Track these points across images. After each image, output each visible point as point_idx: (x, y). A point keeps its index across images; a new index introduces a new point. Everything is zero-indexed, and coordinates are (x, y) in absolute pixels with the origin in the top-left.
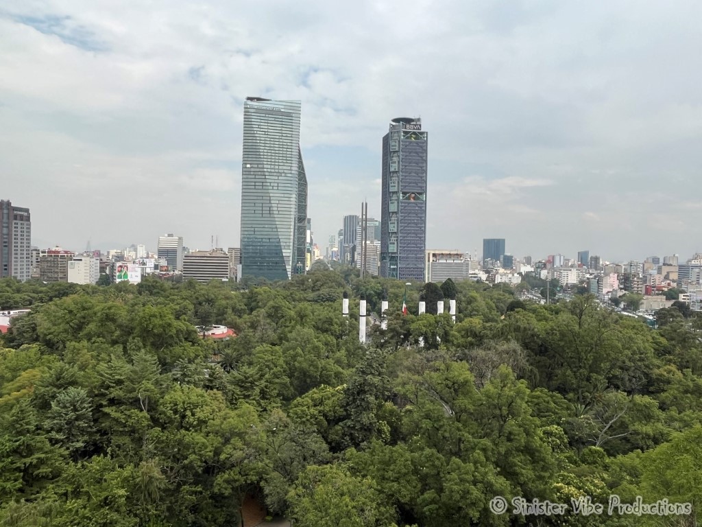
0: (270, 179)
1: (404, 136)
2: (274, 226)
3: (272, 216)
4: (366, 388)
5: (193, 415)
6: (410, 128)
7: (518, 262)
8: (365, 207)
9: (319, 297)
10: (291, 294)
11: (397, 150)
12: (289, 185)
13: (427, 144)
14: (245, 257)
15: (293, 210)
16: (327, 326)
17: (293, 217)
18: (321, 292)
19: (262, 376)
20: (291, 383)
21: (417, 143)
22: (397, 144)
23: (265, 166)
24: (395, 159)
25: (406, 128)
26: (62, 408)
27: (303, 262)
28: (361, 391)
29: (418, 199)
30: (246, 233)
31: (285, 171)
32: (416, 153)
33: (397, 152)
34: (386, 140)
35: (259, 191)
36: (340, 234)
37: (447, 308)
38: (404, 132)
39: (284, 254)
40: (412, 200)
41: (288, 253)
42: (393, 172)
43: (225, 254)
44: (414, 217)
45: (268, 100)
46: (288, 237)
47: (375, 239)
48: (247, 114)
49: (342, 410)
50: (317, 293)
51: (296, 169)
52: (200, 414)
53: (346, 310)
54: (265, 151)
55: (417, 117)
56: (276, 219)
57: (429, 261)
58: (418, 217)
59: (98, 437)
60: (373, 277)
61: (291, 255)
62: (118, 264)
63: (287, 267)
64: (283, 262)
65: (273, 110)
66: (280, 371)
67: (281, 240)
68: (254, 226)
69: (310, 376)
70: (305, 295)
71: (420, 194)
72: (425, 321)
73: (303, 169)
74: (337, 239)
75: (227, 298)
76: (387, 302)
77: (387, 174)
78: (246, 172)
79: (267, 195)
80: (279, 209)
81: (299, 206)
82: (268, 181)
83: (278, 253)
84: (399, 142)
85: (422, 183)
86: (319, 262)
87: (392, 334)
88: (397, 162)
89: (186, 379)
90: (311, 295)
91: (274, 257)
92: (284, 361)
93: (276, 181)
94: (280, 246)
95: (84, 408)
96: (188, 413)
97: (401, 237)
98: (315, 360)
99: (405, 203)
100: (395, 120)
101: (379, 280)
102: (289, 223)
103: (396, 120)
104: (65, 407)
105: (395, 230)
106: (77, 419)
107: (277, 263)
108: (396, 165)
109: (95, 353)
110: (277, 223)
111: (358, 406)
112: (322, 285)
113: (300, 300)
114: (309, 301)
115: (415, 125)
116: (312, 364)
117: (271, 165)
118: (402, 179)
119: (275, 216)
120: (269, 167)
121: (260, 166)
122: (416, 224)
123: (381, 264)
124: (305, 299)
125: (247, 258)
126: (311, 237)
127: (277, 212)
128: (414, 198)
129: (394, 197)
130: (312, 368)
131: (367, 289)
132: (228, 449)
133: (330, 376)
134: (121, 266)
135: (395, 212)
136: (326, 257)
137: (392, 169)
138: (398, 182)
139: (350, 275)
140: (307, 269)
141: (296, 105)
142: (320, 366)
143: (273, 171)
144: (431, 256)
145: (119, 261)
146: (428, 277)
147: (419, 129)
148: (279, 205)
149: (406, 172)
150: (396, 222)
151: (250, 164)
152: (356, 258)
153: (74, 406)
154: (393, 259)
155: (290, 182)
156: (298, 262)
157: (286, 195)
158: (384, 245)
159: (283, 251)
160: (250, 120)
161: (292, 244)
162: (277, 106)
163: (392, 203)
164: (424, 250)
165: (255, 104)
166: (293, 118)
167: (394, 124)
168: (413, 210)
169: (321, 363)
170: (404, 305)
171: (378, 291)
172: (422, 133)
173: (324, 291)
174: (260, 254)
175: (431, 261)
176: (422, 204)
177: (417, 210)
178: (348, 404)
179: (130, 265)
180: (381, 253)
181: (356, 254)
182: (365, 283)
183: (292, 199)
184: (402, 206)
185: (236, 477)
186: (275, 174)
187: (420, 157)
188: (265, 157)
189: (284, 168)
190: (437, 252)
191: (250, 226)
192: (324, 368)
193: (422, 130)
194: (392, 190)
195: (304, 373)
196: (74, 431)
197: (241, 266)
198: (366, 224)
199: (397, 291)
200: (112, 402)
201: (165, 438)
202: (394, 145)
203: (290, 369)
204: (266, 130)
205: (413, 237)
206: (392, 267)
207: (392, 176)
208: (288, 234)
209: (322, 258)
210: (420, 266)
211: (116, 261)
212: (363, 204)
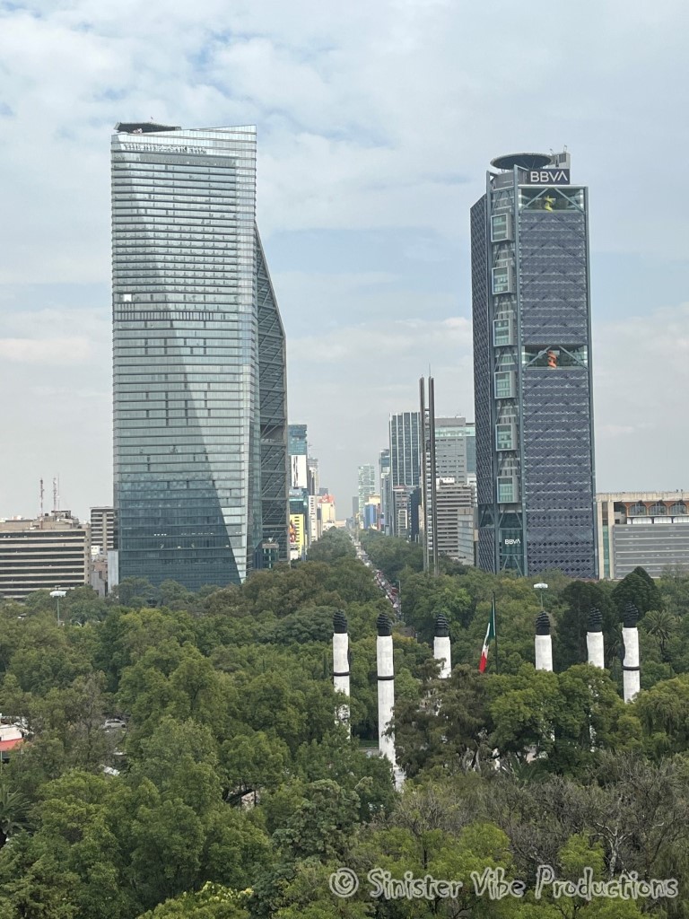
0: (183, 328)
1: (524, 201)
2: (199, 449)
3: (191, 422)
6: (539, 181)
8: (428, 389)
9: (290, 629)
10: (218, 624)
11: (508, 237)
12: (235, 343)
13: (586, 218)
14: (126, 532)
15: (246, 405)
16: (267, 712)
17: (245, 422)
18: (297, 616)
21: (560, 218)
22: (507, 223)
23: (171, 297)
24: (504, 262)
25: (528, 182)
27: (282, 536)
29: (570, 362)
30: (128, 469)
31: (222, 307)
32: (558, 243)
33: (508, 242)
34: (479, 215)
35: (158, 360)
37: (614, 650)
38: (525, 191)
39: (227, 520)
40: (553, 367)
41: (236, 515)
42: (500, 296)
43: (76, 524)
44: (560, 409)
45: (173, 129)
46: (236, 475)
48: (121, 165)
51: (250, 300)
54: (169, 258)
55: (558, 151)
56: (204, 431)
57: (605, 523)
60: (458, 571)
61: (245, 520)
63: (236, 552)
64: (226, 539)
65: (183, 154)
66: (93, 848)
67: (218, 484)
68: (147, 450)
69: (172, 860)
70: (257, 626)
71: (575, 348)
72: (530, 691)
73: (272, 300)
76: (447, 640)
77: (484, 303)
78: (122, 314)
79: (178, 369)
80: (210, 405)
81: (264, 394)
82: (178, 333)
83: (212, 517)
84: (513, 217)
85: (577, 320)
86: (329, 536)
88: (509, 271)
90: (271, 624)
91: (199, 529)
92: (108, 819)
93: (200, 334)
94: (217, 499)
97: (527, 462)
98: (185, 815)
99: (534, 374)
100: (499, 163)
102: (237, 440)
103: (501, 163)
105: (512, 446)
107: (208, 543)
108: (508, 277)
110: (205, 440)
112: (304, 597)
114: (265, 641)
115: (554, 172)
116: (179, 824)
117: (185, 292)
118: (525, 313)
119: (202, 422)
120: (180, 297)
121: (157, 297)
122: (566, 427)
123: (480, 535)
125: (132, 532)
126: (309, 473)
127: (205, 413)
128: (559, 361)
129: (507, 362)
130: (177, 836)
131: (433, 603)
133: (231, 858)
135: (511, 400)
136: (351, 521)
137: (498, 290)
138: (515, 321)
139: (400, 567)
140: (294, 556)
141: (242, 137)
143: (190, 307)
144: (611, 508)
146: (607, 566)
147: (563, 181)
148: (210, 395)
149: (533, 295)
150: (512, 425)
151: (133, 293)
154: (511, 521)
155: (234, 334)
156: (265, 537)
157: (226, 369)
158: (487, 485)
159: (225, 511)
160: (127, 181)
161: (245, 493)
162: (195, 143)
163: (503, 376)
164: (593, 494)
165: (138, 139)
166: (238, 172)
167: (497, 171)
168: (557, 391)
171: (461, 607)
172: (573, 192)
174: (166, 521)
175: (611, 522)
176: (578, 374)
177: (568, 391)
180: (480, 507)
181: (421, 511)
182: (430, 586)
183: (242, 378)
184: (526, 383)
186: (196, 316)
187: (570, 252)
188: (170, 273)
189: (220, 298)
190: (625, 499)
191: (137, 450)
192: (215, 836)
193: (574, 183)
194: (500, 341)
197: (116, 554)
198: (433, 433)
202: (501, 228)
204: (170, 205)
205: (559, 462)
206: (508, 542)
207: (500, 308)
208: (237, 466)
209: (341, 525)
210: (582, 537)
212: (422, 381)
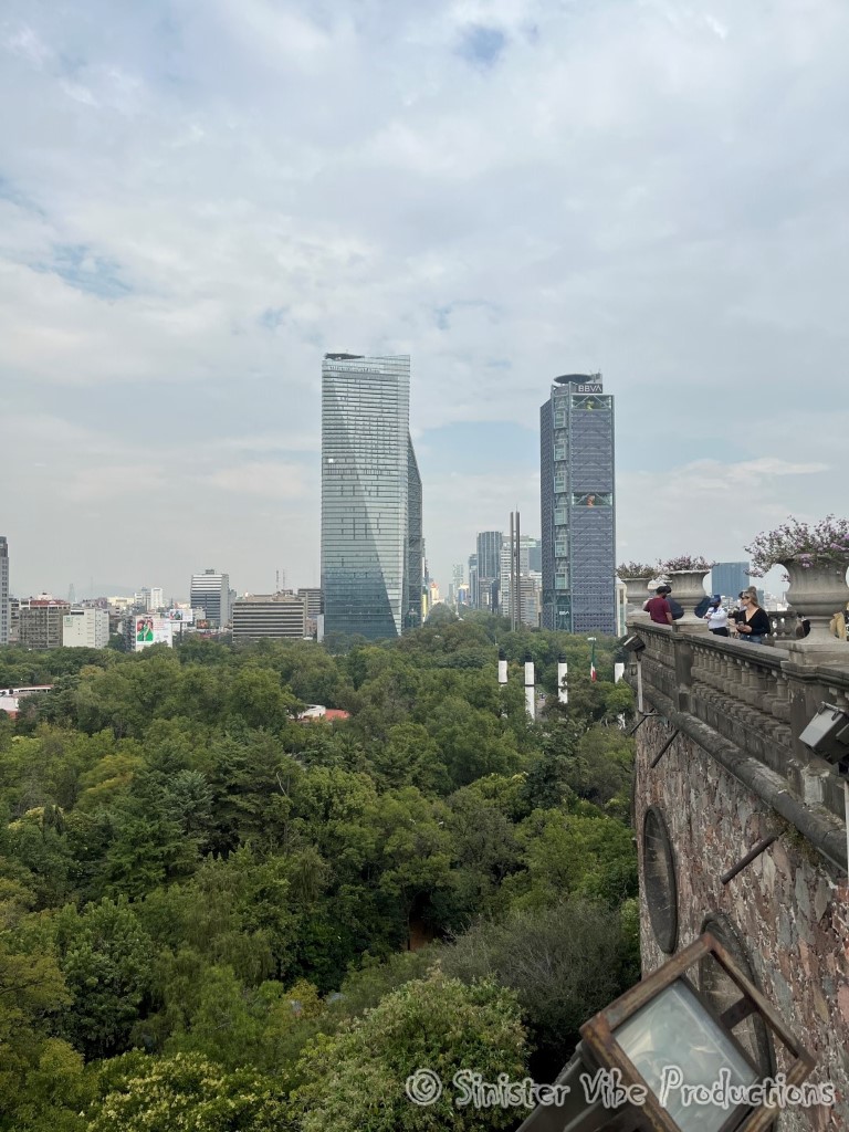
0: (365, 480)
1: (575, 404)
2: (373, 554)
3: (369, 537)
4: (557, 773)
5: (341, 802)
6: (584, 390)
7: (774, 600)
8: (516, 519)
9: (456, 660)
11: (564, 425)
12: (396, 489)
13: (613, 414)
14: (328, 604)
17: (401, 537)
18: (459, 653)
19: (413, 760)
20: (449, 771)
22: (564, 417)
23: (357, 460)
24: (562, 441)
25: (577, 391)
26: (178, 795)
27: (418, 608)
28: (550, 777)
29: (601, 503)
30: (330, 565)
31: (388, 467)
32: (595, 429)
33: (564, 429)
34: (547, 412)
35: (349, 499)
36: (472, 562)
38: (575, 398)
39: (390, 597)
40: (591, 506)
41: (395, 595)
42: (559, 462)
43: (296, 598)
44: (595, 531)
45: (359, 357)
46: (396, 570)
47: (531, 568)
48: (327, 379)
49: (524, 803)
50: (450, 655)
51: (405, 463)
52: (349, 800)
53: (503, 678)
54: (357, 437)
55: (595, 372)
56: (376, 543)
57: (622, 602)
58: (602, 532)
59: (218, 833)
60: (534, 630)
61: (400, 597)
62: (138, 619)
63: (395, 617)
64: (389, 609)
65: (366, 373)
66: (434, 755)
67: (384, 575)
68: (341, 554)
69: (474, 762)
70: (435, 659)
71: (604, 495)
73: (414, 462)
74: (467, 572)
75: (320, 665)
76: (565, 664)
77: (548, 467)
78: (328, 471)
79: (361, 504)
80: (380, 526)
81: (410, 520)
82: (361, 483)
83: (381, 595)
84: (567, 413)
85: (606, 477)
86: (440, 608)
87: (578, 709)
88: (565, 446)
89: (323, 761)
90: (444, 658)
91: (373, 602)
93: (375, 483)
94: (384, 584)
95: (204, 795)
96: (335, 800)
97: (574, 564)
98: (480, 740)
99: (580, 510)
100: (559, 380)
101: (544, 634)
102: (396, 548)
103: (561, 379)
104: (182, 794)
105: (565, 554)
106: (196, 810)
107: (378, 611)
108: (564, 450)
109: (189, 733)
110: (377, 548)
111: (547, 797)
112: (458, 643)
113: (428, 666)
114: (442, 667)
115: (593, 385)
116: (477, 744)
117: (366, 458)
118: (574, 472)
119: (375, 537)
120: (363, 461)
121: (349, 460)
122: (599, 543)
123: (544, 608)
124: (435, 665)
125: (332, 604)
127: (377, 532)
128: (595, 502)
129: (562, 502)
130: (476, 750)
132: (394, 840)
133: (502, 761)
134: (142, 622)
135: (565, 526)
136: (449, 599)
137: (557, 458)
138: (568, 477)
139: (494, 627)
140: (424, 619)
141: (402, 363)
142: (487, 748)
143: (369, 466)
145: (139, 614)
146: (622, 629)
147: (599, 392)
148: (380, 521)
149: (579, 461)
150: (566, 542)
151: (334, 458)
152: (500, 600)
153: (192, 792)
154: (564, 600)
155: (396, 483)
156: (410, 608)
157: (391, 505)
158: (548, 578)
159: (389, 592)
160: (331, 389)
161: (401, 581)
162: (373, 366)
163: (559, 511)
164: (614, 585)
165: (338, 363)
166: (399, 384)
167: (558, 385)
168: (593, 521)
169: (489, 744)
170: (593, 669)
172: (605, 398)
173: (463, 651)
174: (353, 597)
175: (625, 602)
176: (607, 510)
177: (600, 521)
178: (532, 795)
179: (156, 620)
180: (544, 591)
181: (500, 594)
182: (521, 639)
183: (400, 511)
184: (574, 515)
185: (406, 875)
186: (372, 472)
187: (603, 435)
188: (357, 446)
189: (388, 462)
191: (336, 554)
192: (493, 752)
193: (604, 394)
194: (559, 490)
195: (467, 758)
196: (193, 825)
197: (322, 617)
198: (518, 545)
199: (575, 649)
200: (233, 789)
201: (309, 830)
202: (560, 420)
203: (446, 753)
204: (358, 404)
205: (594, 564)
206: (562, 613)
207: (558, 469)
208: (396, 564)
209: (442, 601)
210: (607, 611)
211: (135, 613)
212: (512, 514)
